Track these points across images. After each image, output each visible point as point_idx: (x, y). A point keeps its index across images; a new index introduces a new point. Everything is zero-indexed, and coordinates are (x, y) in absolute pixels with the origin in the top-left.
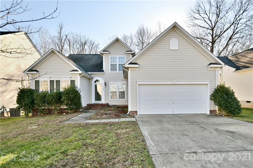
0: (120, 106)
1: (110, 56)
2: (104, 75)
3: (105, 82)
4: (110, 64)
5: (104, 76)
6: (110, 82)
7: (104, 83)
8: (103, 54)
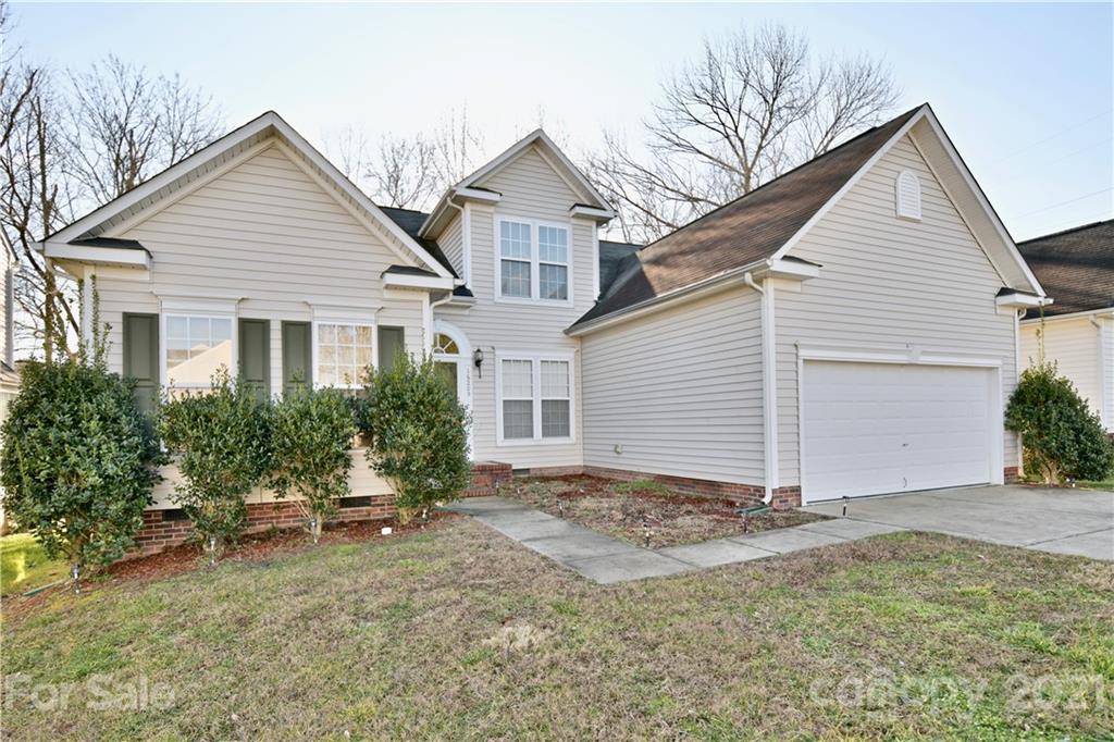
0: (546, 473)
1: (498, 219)
2: (467, 312)
3: (479, 351)
4: (498, 257)
5: (471, 319)
6: (497, 352)
7: (471, 355)
8: (461, 200)
